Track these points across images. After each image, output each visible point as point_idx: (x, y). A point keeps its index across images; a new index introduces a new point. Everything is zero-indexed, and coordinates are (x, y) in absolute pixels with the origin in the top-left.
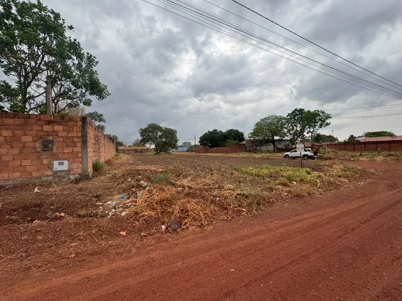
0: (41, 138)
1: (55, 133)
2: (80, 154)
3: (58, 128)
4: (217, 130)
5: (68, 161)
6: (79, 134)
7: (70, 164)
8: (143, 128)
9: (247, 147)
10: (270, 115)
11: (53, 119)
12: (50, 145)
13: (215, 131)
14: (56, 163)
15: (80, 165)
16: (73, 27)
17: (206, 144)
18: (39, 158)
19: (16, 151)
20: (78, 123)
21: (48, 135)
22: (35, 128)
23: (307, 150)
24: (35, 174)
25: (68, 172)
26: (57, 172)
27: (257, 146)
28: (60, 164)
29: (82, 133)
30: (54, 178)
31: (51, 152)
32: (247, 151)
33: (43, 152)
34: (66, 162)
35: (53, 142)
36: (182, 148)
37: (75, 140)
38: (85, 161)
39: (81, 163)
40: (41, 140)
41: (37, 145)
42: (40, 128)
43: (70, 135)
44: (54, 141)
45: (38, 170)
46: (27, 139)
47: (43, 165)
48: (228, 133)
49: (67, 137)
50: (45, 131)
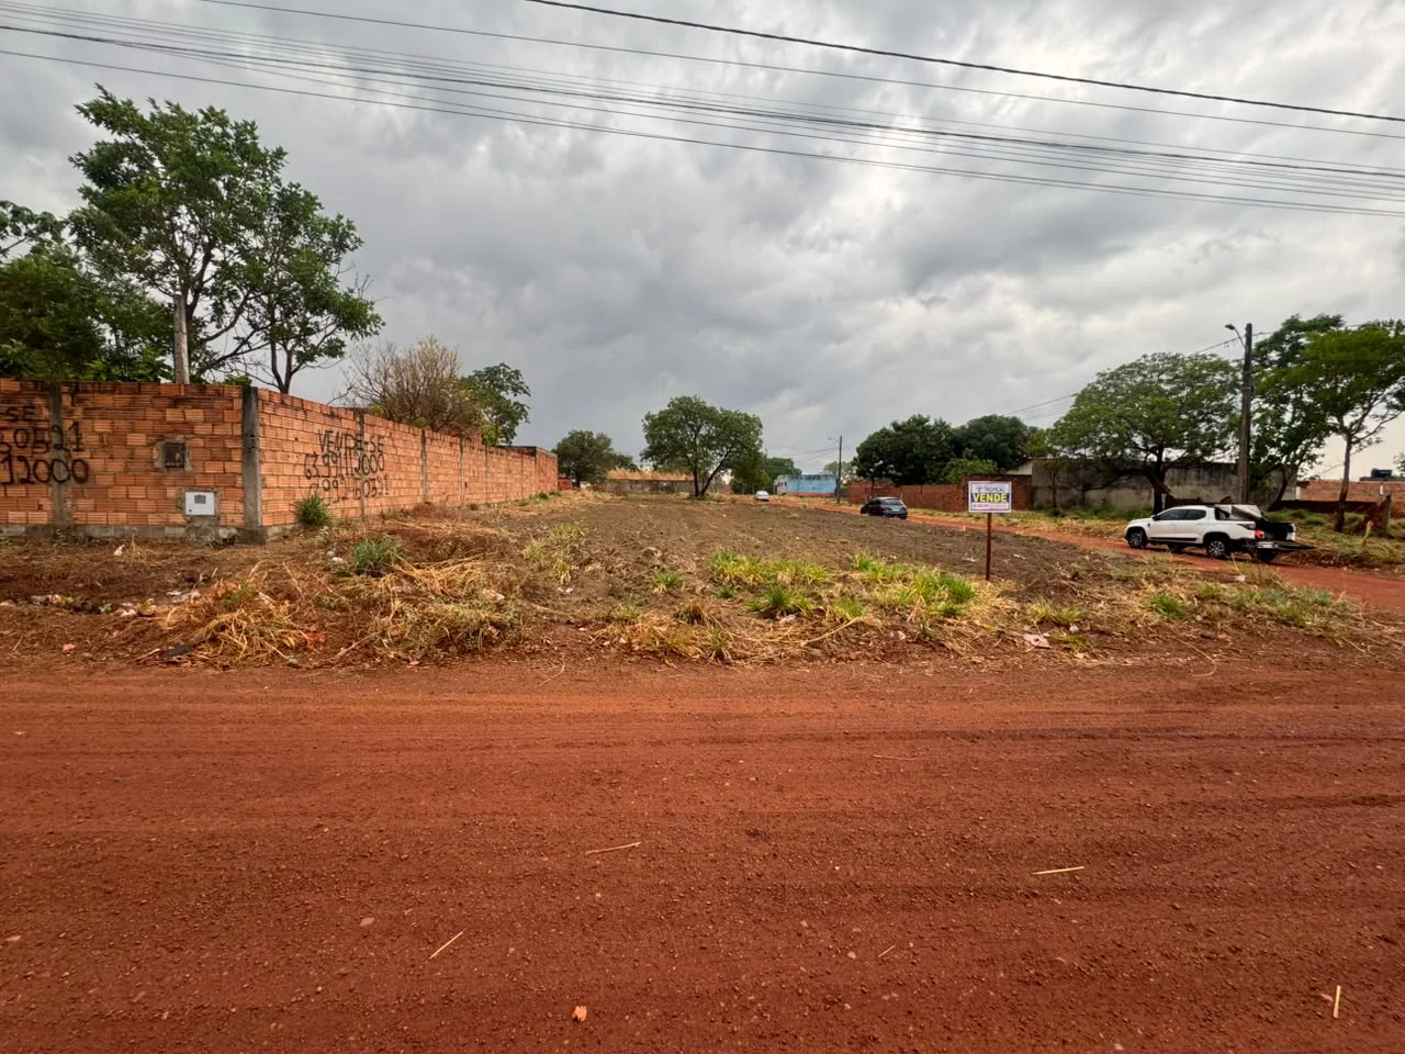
0: (161, 438)
1: (189, 425)
2: (239, 481)
3: (194, 415)
4: (927, 420)
5: (215, 493)
6: (238, 432)
7: (219, 502)
8: (655, 412)
9: (1039, 491)
10: (1149, 354)
11: (183, 394)
12: (178, 455)
13: (920, 421)
14: (190, 497)
15: (240, 507)
16: (284, 150)
17: (880, 472)
18: (158, 484)
19: (116, 466)
20: (235, 401)
21: (176, 432)
22: (152, 414)
23: (1227, 515)
24: (153, 520)
25: (216, 519)
26: (193, 519)
27: (1087, 487)
28: (200, 500)
29: (243, 427)
30: (187, 531)
31: (181, 471)
32: (1035, 505)
33: (166, 470)
34: (210, 497)
35: (184, 448)
36: (816, 483)
37: (229, 444)
38: (250, 496)
39: (242, 501)
40: (162, 443)
41: (156, 454)
42: (158, 415)
43: (218, 431)
44: (187, 445)
45: (158, 511)
46: (138, 439)
47: (167, 499)
48: (973, 430)
49: (213, 438)
50: (170, 423)
